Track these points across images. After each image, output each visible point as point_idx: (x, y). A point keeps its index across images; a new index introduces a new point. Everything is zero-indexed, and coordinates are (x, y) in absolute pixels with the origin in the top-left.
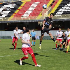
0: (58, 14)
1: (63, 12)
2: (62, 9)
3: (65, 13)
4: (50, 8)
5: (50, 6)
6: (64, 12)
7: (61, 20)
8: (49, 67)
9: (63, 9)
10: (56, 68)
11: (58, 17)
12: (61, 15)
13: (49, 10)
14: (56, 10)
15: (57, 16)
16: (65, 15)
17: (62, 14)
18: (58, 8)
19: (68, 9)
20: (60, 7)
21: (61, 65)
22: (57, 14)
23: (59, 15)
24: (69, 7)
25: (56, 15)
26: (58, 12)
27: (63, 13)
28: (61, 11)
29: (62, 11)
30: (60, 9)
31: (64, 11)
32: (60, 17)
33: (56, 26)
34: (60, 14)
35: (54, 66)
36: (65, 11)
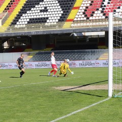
0: (21, 23)
1: (28, 20)
2: (26, 15)
3: (32, 21)
4: (6, 14)
5: (5, 9)
6: (30, 19)
7: (26, 35)
8: (4, 120)
9: (29, 15)
10: (16, 119)
11: (20, 28)
12: (24, 26)
13: (3, 18)
14: (16, 16)
15: (19, 26)
16: (33, 25)
17: (26, 23)
18: (20, 13)
19: (37, 14)
20: (23, 11)
21: (26, 114)
22: (18, 23)
23: (21, 26)
24: (39, 11)
25: (16, 26)
26: (20, 20)
27: (28, 22)
28: (24, 17)
29: (27, 17)
30: (24, 15)
31: (30, 17)
32: (23, 28)
33: (17, 44)
34: (23, 23)
35: (13, 117)
36: (32, 17)
